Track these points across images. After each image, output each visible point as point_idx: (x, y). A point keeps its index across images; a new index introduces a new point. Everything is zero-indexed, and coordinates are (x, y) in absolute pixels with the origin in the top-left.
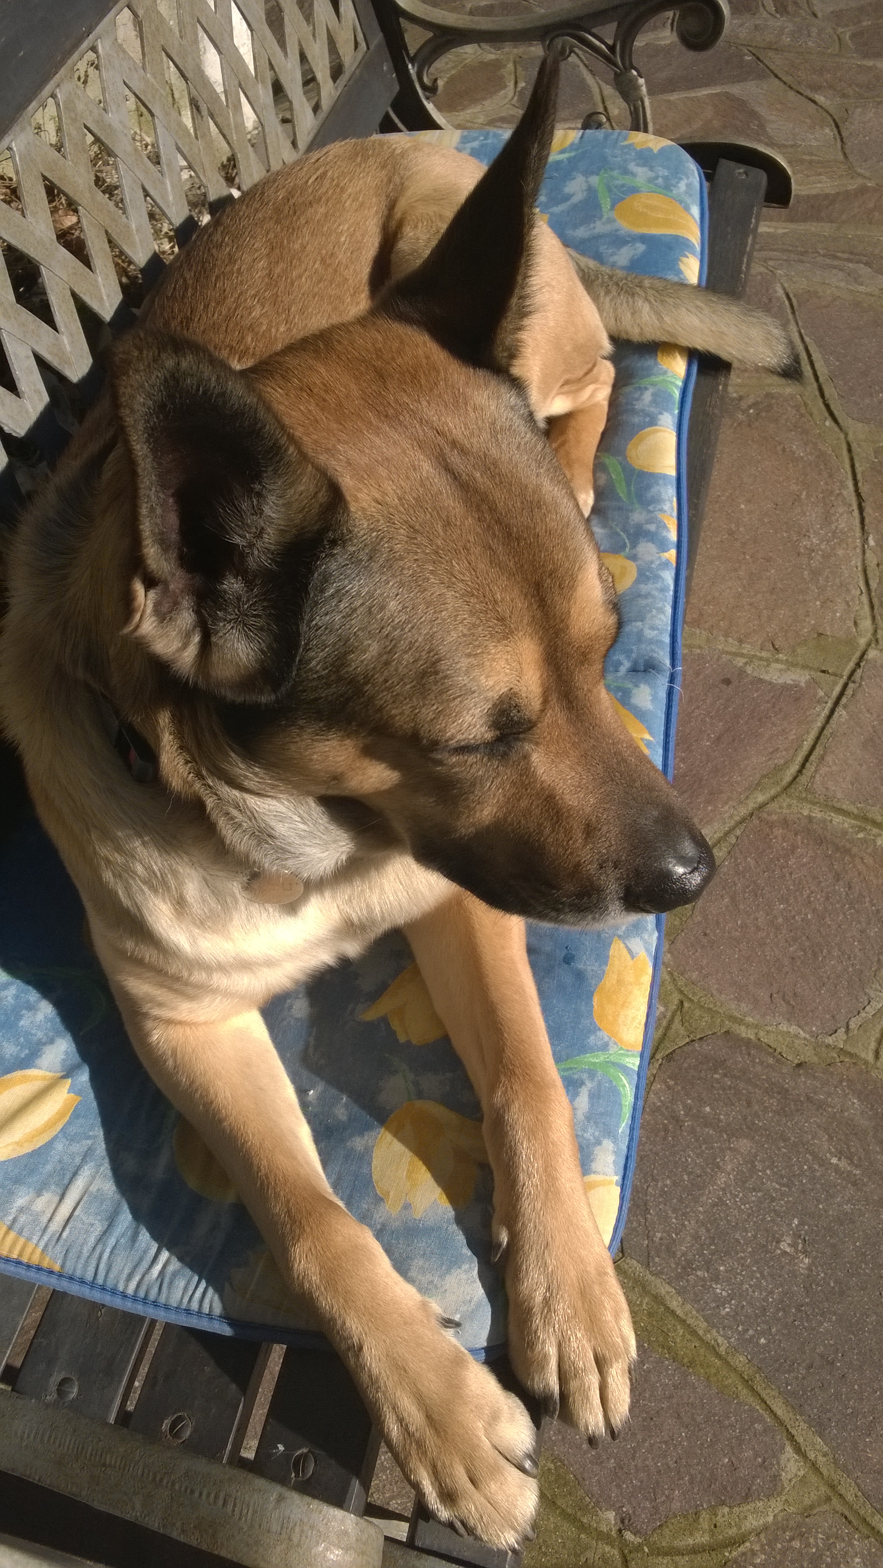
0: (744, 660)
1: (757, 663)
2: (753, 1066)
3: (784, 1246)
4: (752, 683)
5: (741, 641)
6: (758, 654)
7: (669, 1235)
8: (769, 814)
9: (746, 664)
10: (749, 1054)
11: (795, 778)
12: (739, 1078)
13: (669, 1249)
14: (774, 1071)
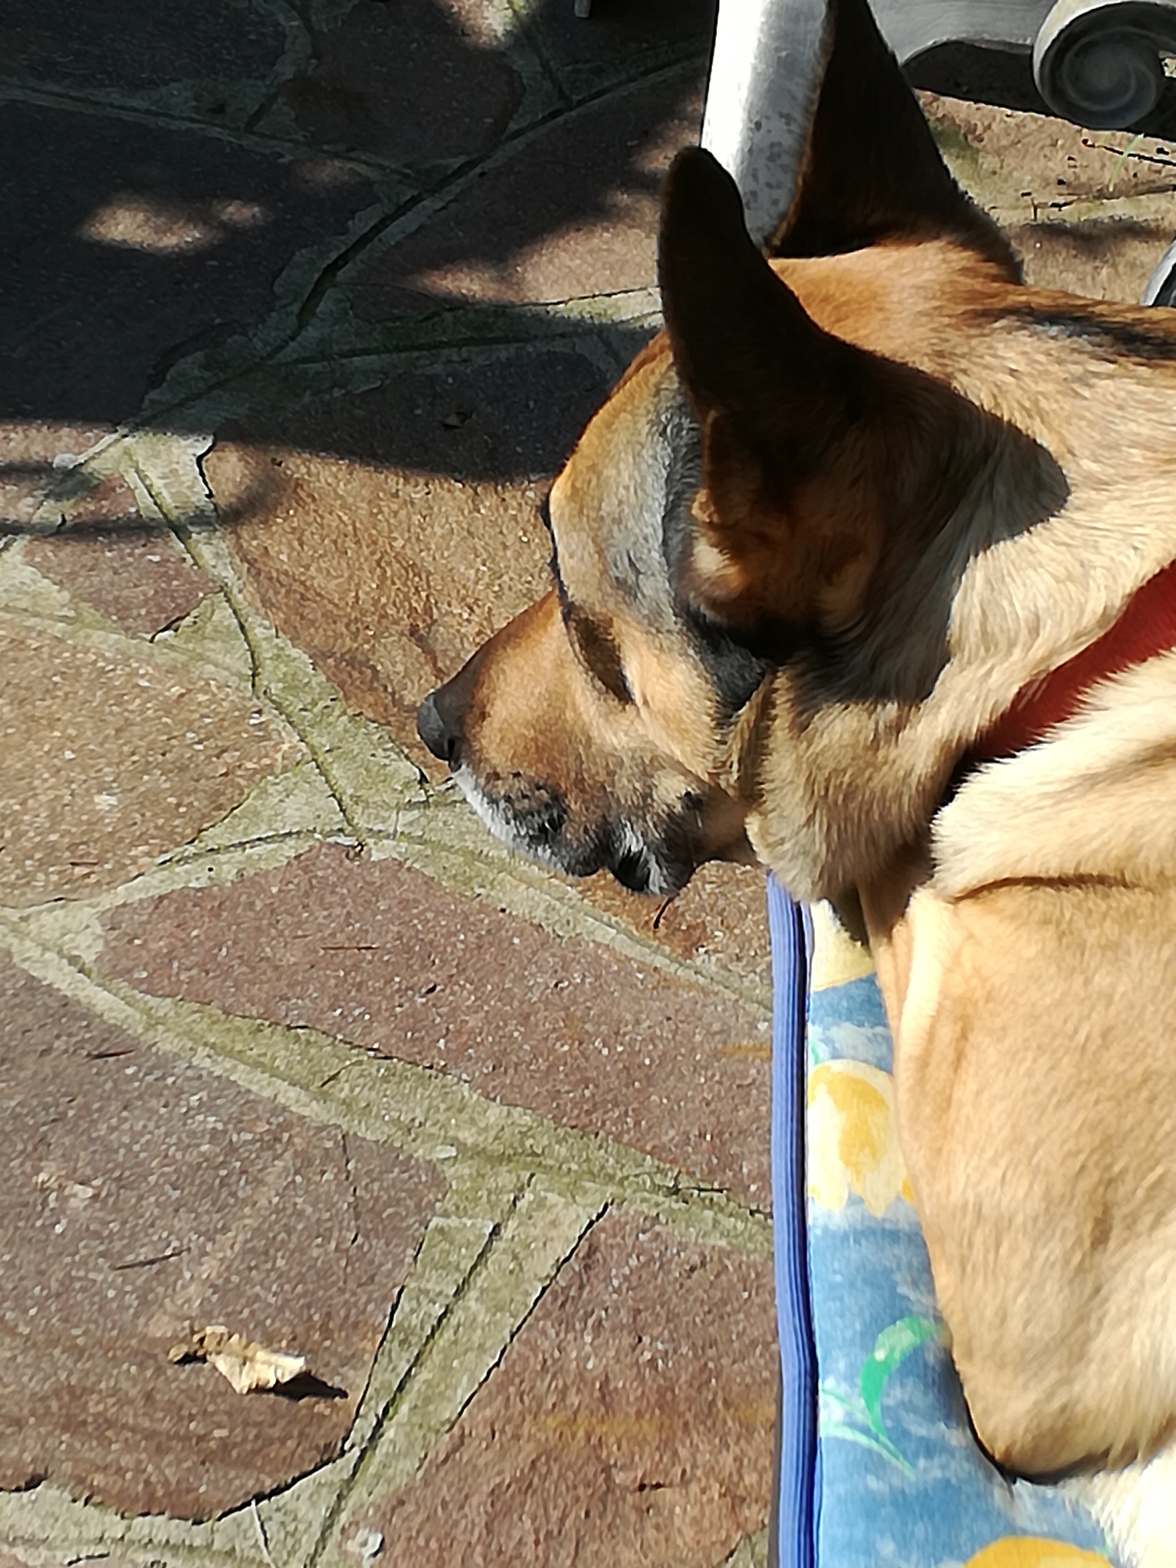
2: (140, 1462)
7: (309, 1180)
10: (147, 1483)
12: (170, 1438)
13: (304, 1162)
14: (92, 1462)
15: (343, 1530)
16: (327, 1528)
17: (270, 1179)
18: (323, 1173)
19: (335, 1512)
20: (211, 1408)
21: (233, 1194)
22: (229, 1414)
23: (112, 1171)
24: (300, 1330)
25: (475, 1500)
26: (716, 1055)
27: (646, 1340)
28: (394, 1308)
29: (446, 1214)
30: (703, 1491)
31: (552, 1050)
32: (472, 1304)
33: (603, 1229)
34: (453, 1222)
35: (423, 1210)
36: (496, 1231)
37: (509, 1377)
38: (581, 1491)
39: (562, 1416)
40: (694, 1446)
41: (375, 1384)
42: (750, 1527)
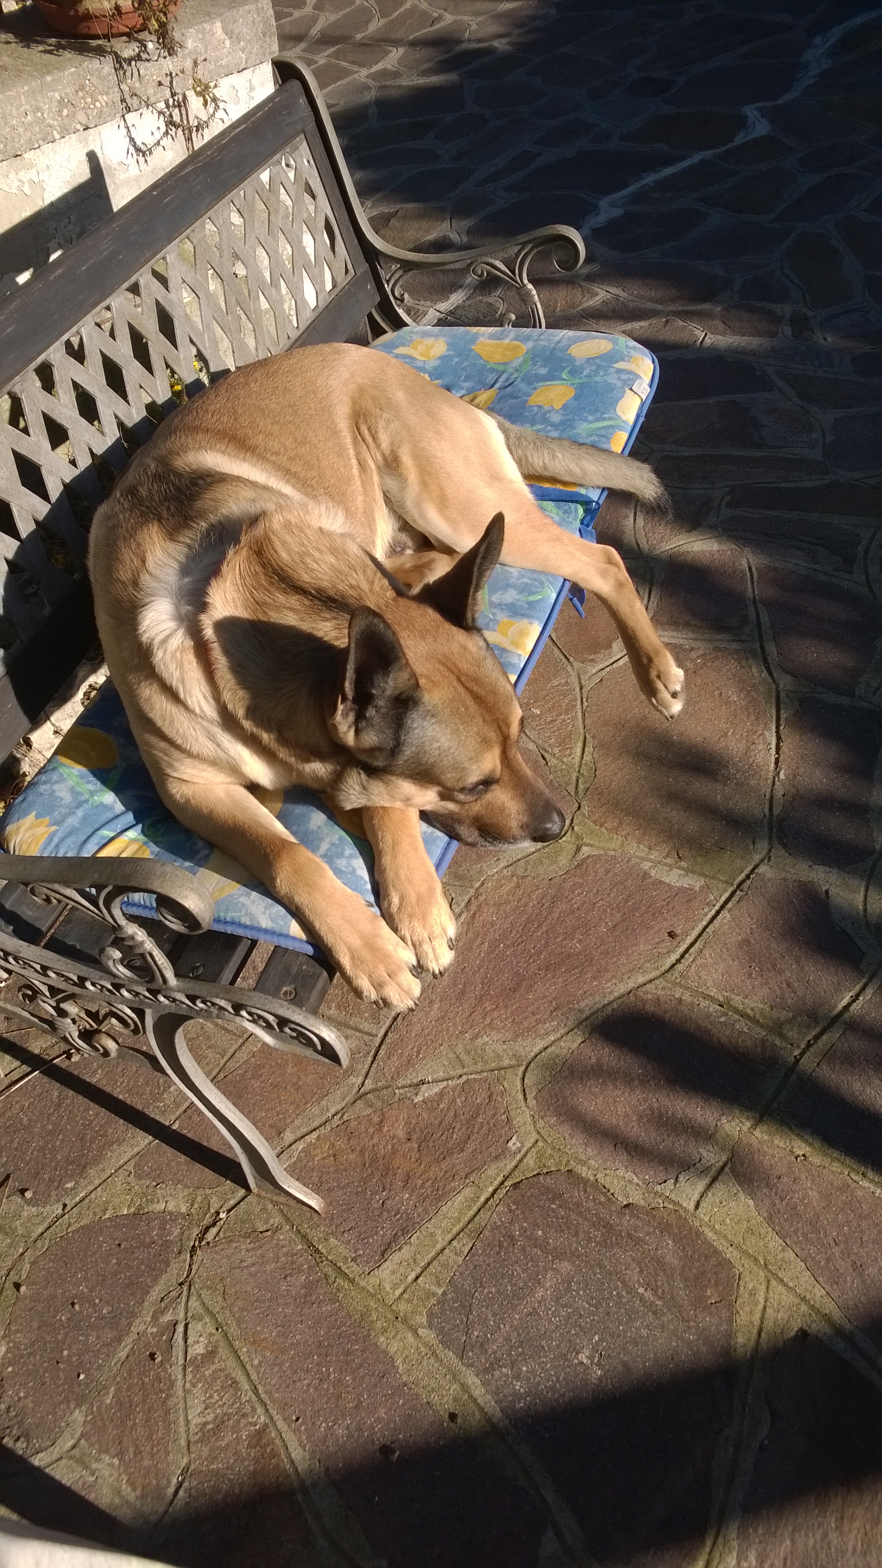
0: (650, 864)
2: (586, 1202)
3: (583, 1357)
4: (653, 884)
7: (484, 1335)
8: (646, 993)
10: (585, 1191)
11: (673, 965)
12: (572, 1210)
13: (483, 1346)
14: (604, 1208)
15: (520, 1152)
16: (525, 1155)
17: (501, 1339)
18: (477, 1337)
19: (521, 1160)
20: (554, 1220)
21: (519, 1335)
22: (548, 1215)
23: (568, 1367)
24: (511, 1249)
25: (470, 1150)
26: (284, 1351)
27: (381, 1202)
28: (471, 1248)
29: (434, 1294)
30: (389, 1131)
31: (354, 1379)
32: (440, 1239)
33: (376, 1262)
34: (434, 1288)
35: (442, 1301)
36: (417, 1278)
37: (439, 1199)
38: (431, 1145)
41: (489, 1213)
42: (379, 1113)
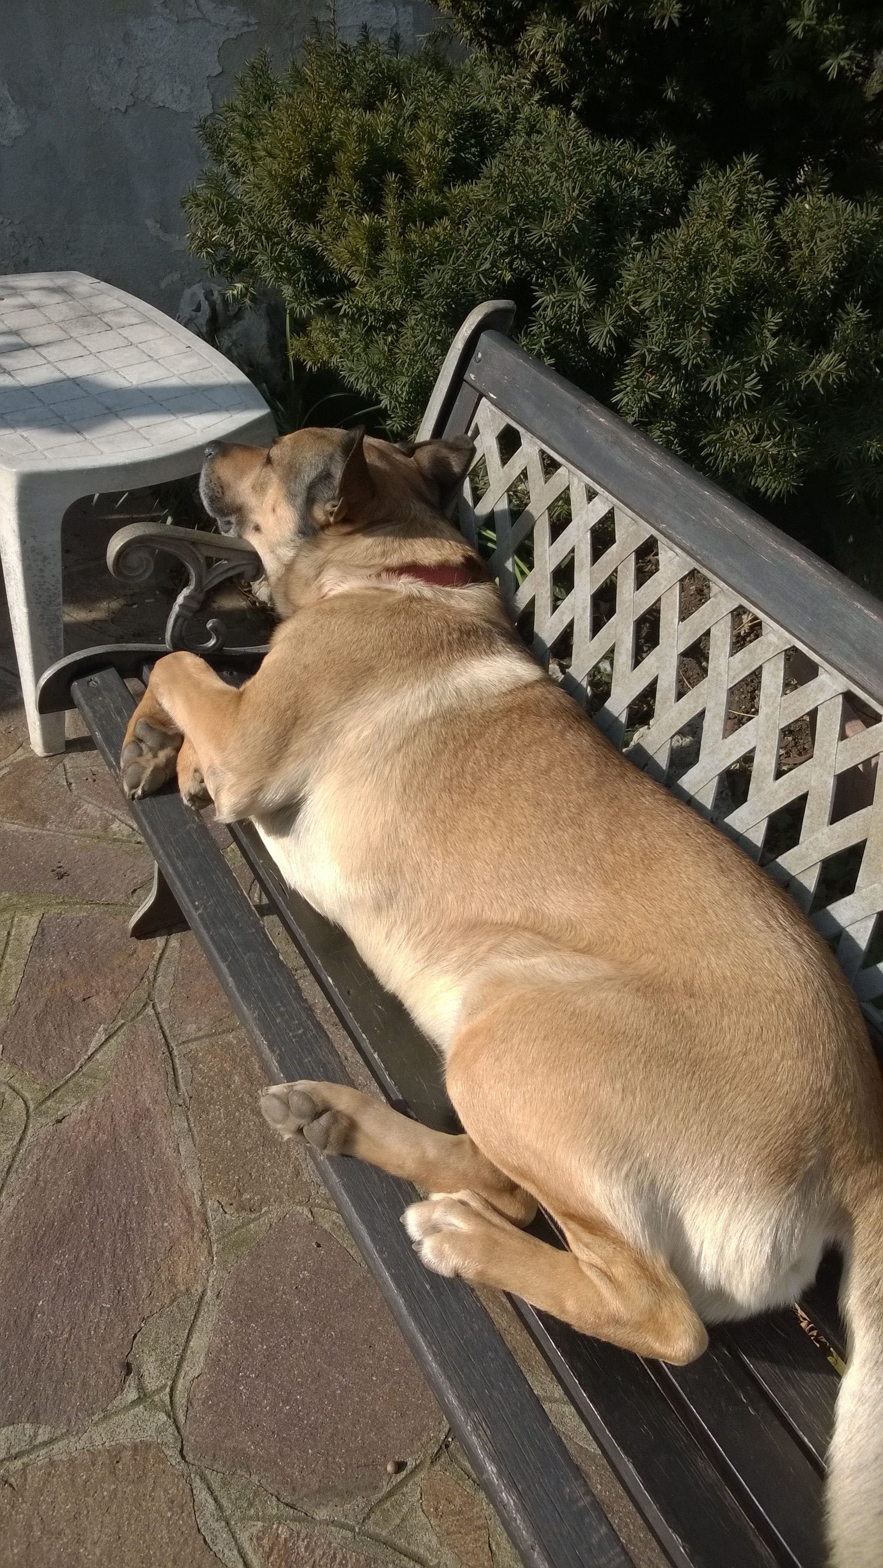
0: (40, 1439)
1: (24, 1446)
5: (52, 1463)
6: (25, 1459)
9: (36, 1435)
27: (70, 952)
33: (44, 922)
36: (9, 934)
37: (28, 979)
38: (64, 1008)
39: (51, 986)
40: (97, 982)
